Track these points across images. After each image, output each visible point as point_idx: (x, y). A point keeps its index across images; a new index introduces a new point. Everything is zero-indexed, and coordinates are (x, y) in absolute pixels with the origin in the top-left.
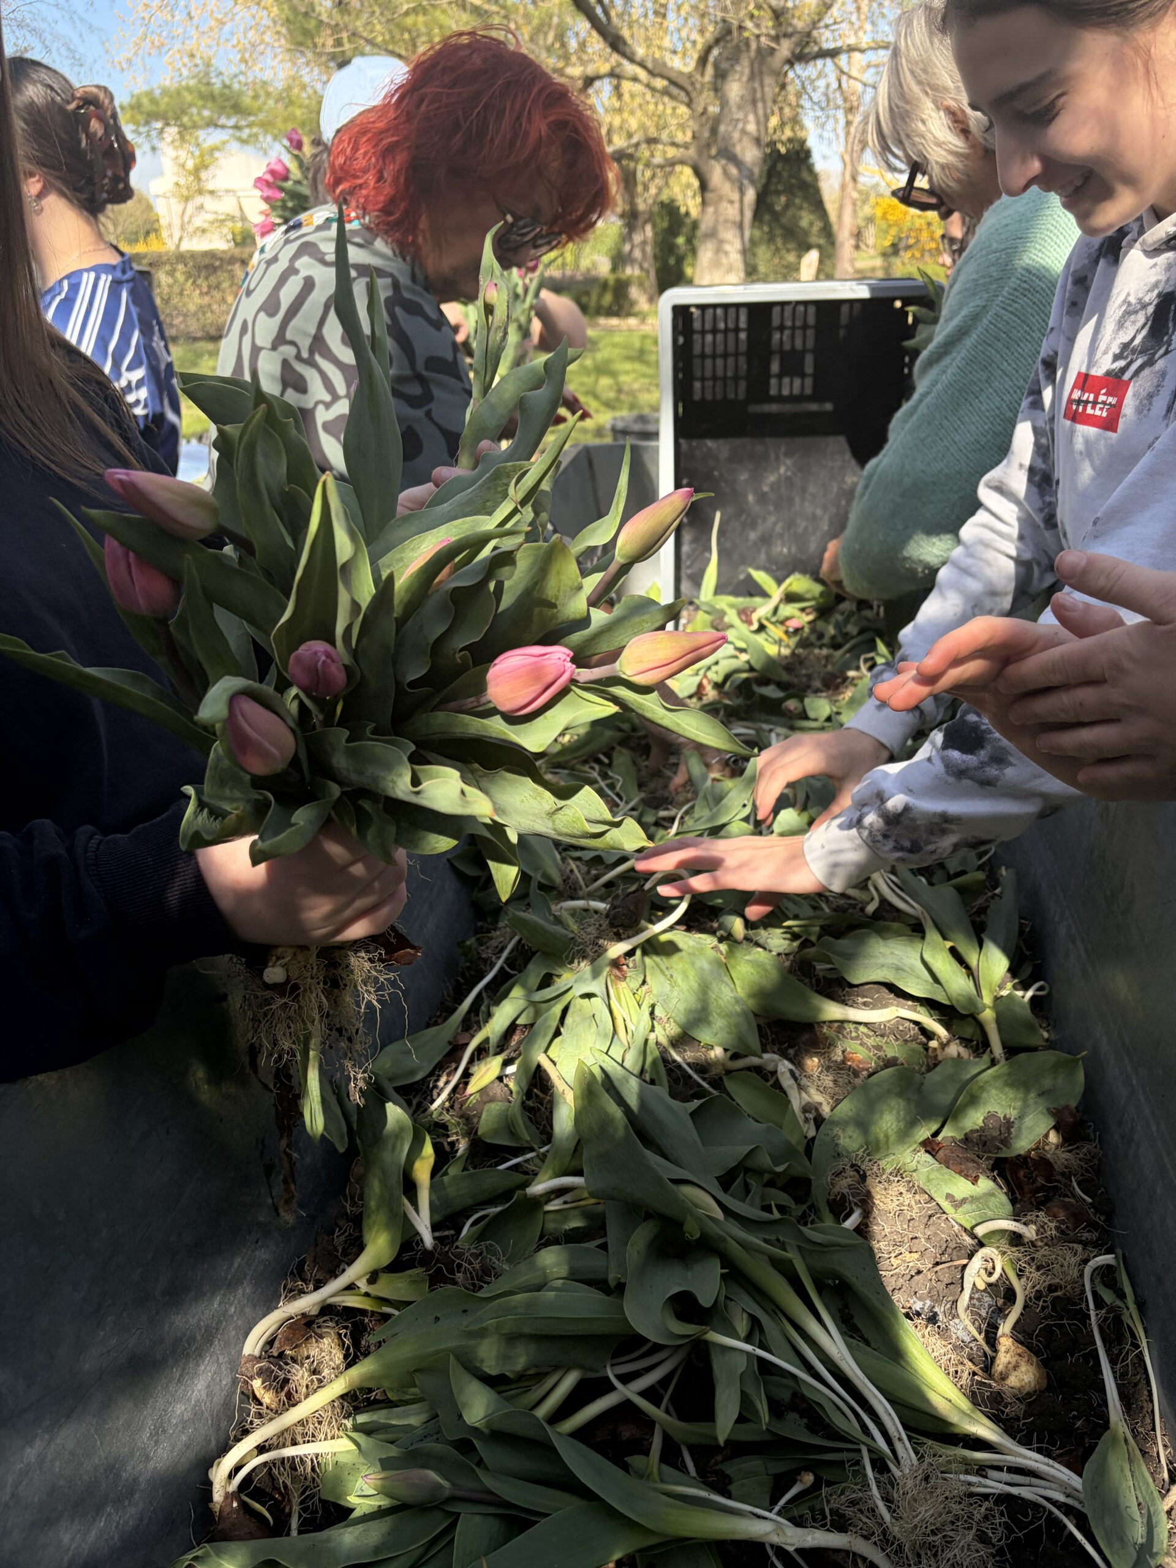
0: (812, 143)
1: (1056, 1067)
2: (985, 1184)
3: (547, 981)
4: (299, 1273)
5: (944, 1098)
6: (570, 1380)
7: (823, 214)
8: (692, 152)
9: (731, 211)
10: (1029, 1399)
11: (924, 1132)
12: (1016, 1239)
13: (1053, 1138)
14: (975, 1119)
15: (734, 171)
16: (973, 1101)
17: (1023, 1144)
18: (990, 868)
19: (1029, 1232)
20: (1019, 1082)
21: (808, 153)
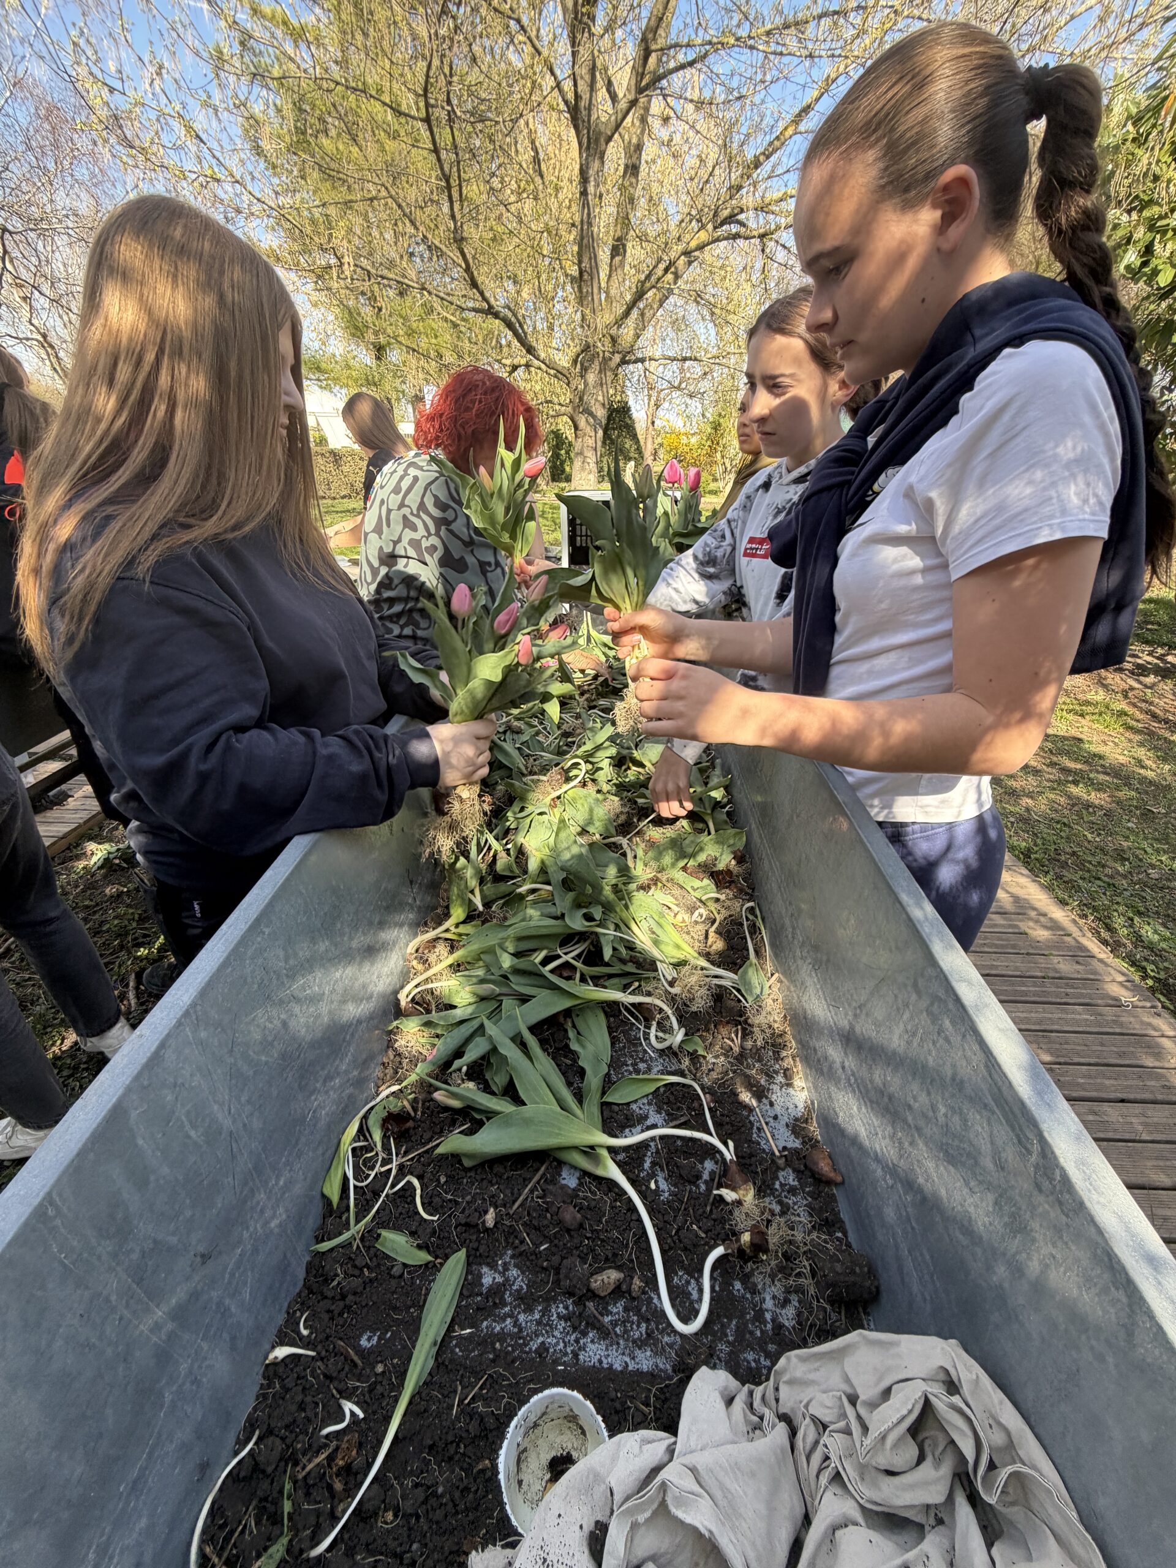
0: (631, 403)
1: (735, 835)
2: (706, 882)
3: (522, 809)
4: (426, 924)
5: (690, 850)
6: (543, 954)
7: (637, 442)
8: (569, 409)
9: (591, 442)
10: (720, 954)
11: (682, 864)
12: (717, 900)
13: (733, 862)
14: (702, 858)
15: (591, 420)
16: (701, 850)
17: (721, 866)
18: (712, 762)
19: (722, 897)
20: (719, 842)
21: (629, 409)
